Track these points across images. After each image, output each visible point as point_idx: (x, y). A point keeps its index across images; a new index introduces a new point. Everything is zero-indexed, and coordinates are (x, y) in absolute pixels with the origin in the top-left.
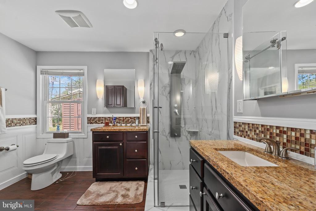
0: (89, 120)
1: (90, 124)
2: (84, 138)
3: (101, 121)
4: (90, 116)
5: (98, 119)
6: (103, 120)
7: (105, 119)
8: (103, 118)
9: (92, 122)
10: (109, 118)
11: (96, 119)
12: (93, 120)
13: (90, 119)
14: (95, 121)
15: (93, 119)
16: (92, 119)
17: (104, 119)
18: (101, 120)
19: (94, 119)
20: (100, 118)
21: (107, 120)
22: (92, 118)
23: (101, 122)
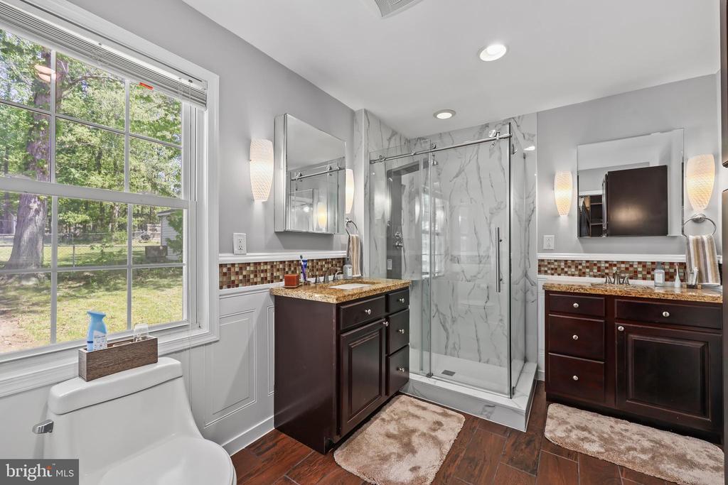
0: (225, 274)
1: (229, 287)
2: (206, 344)
3: (262, 275)
4: (228, 258)
5: (252, 269)
6: (266, 271)
7: (272, 267)
8: (266, 263)
9: (233, 282)
10: (281, 262)
11: (248, 268)
12: (237, 273)
13: (229, 269)
14: (245, 276)
15: (237, 269)
16: (232, 269)
17: (269, 267)
18: (262, 271)
19: (241, 269)
20: (259, 263)
21: (278, 270)
22: (233, 265)
23: (262, 278)
